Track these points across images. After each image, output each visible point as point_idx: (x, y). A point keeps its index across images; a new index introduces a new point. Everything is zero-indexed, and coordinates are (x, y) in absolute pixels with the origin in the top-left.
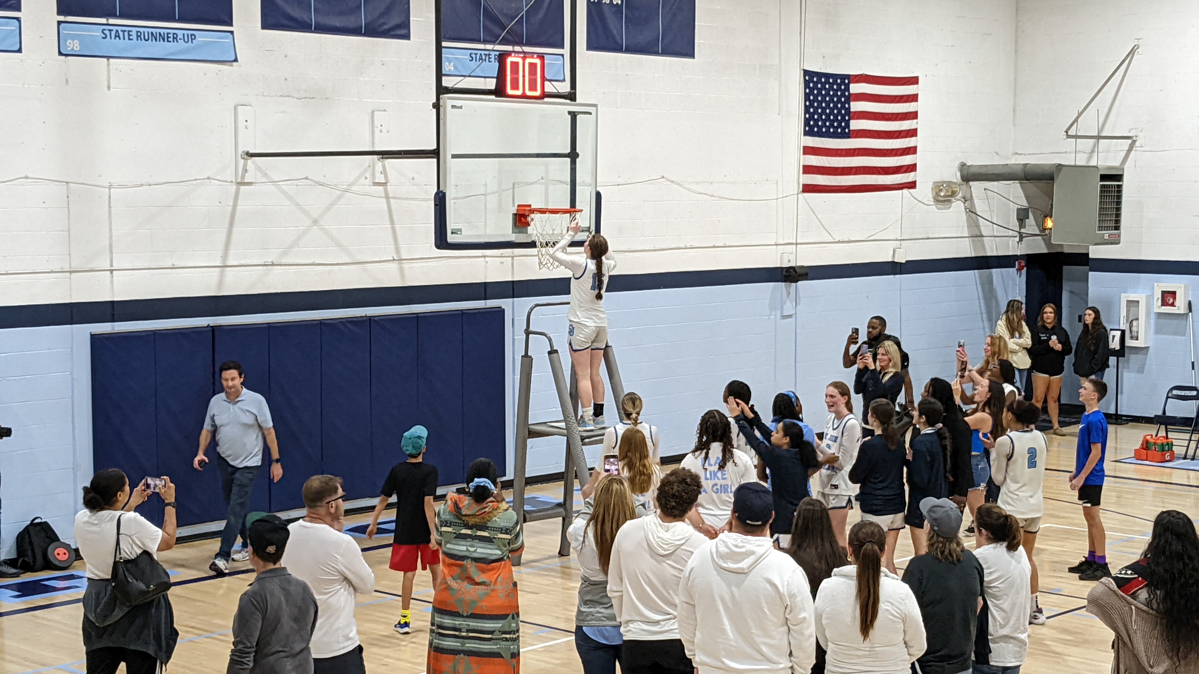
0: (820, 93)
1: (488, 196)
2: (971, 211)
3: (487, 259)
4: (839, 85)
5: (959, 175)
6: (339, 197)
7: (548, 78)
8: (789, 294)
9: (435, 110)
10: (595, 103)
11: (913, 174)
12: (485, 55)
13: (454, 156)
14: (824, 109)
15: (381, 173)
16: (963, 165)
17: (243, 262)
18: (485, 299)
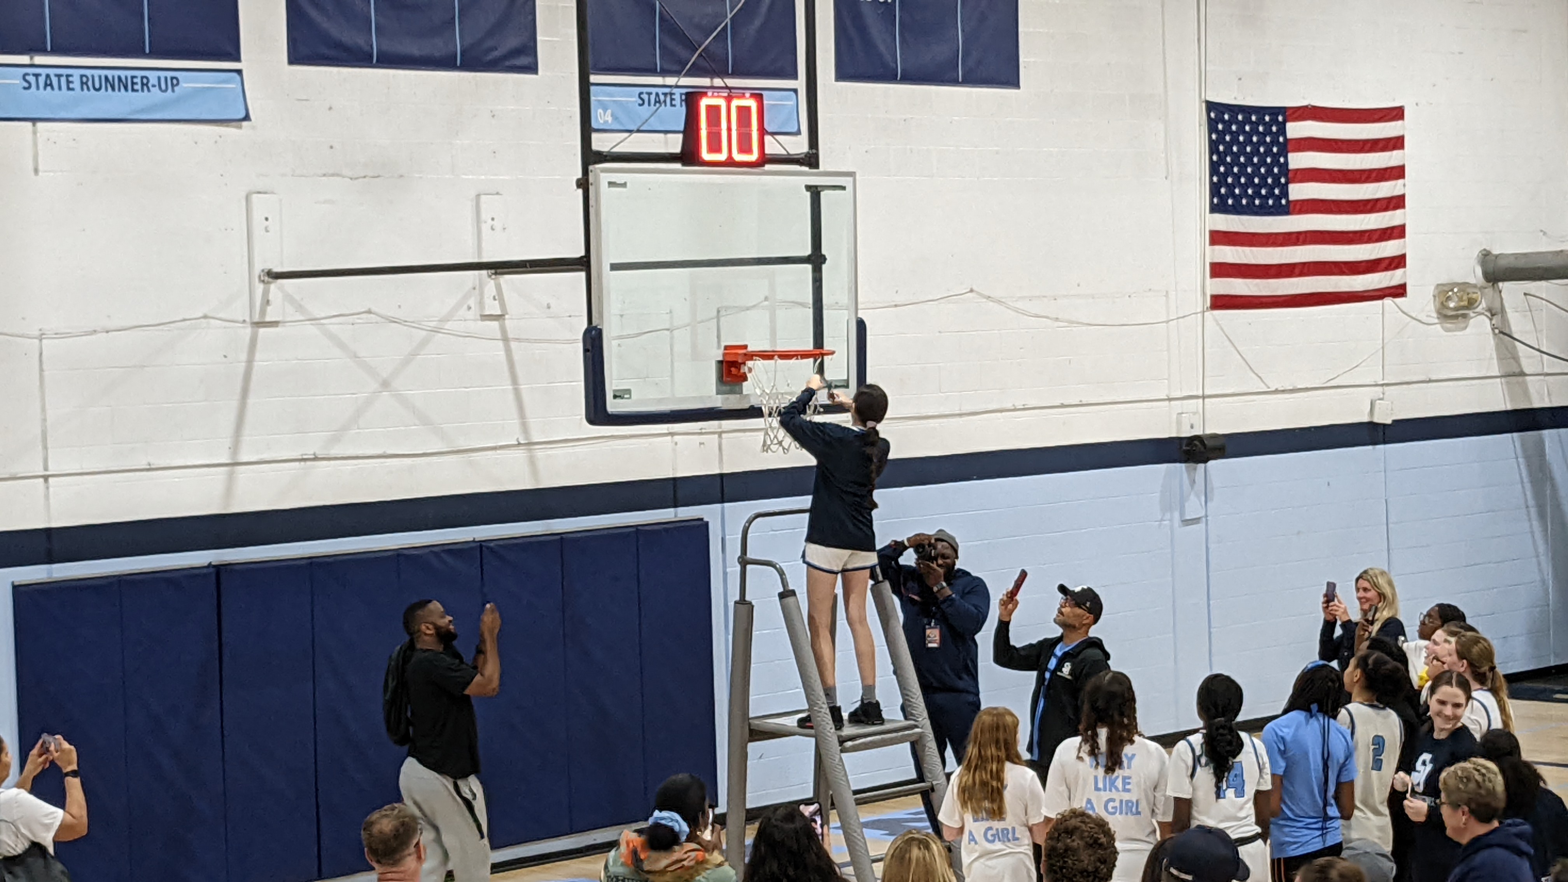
0: (1234, 140)
1: (676, 333)
2: (1503, 333)
3: (676, 438)
4: (1268, 126)
5: (1479, 271)
6: (424, 343)
7: (769, 129)
8: (1193, 482)
9: (580, 191)
10: (851, 170)
11: (1399, 272)
12: (665, 94)
13: (615, 267)
14: (1243, 167)
15: (495, 299)
16: (1486, 257)
17: (266, 456)
18: (675, 506)
